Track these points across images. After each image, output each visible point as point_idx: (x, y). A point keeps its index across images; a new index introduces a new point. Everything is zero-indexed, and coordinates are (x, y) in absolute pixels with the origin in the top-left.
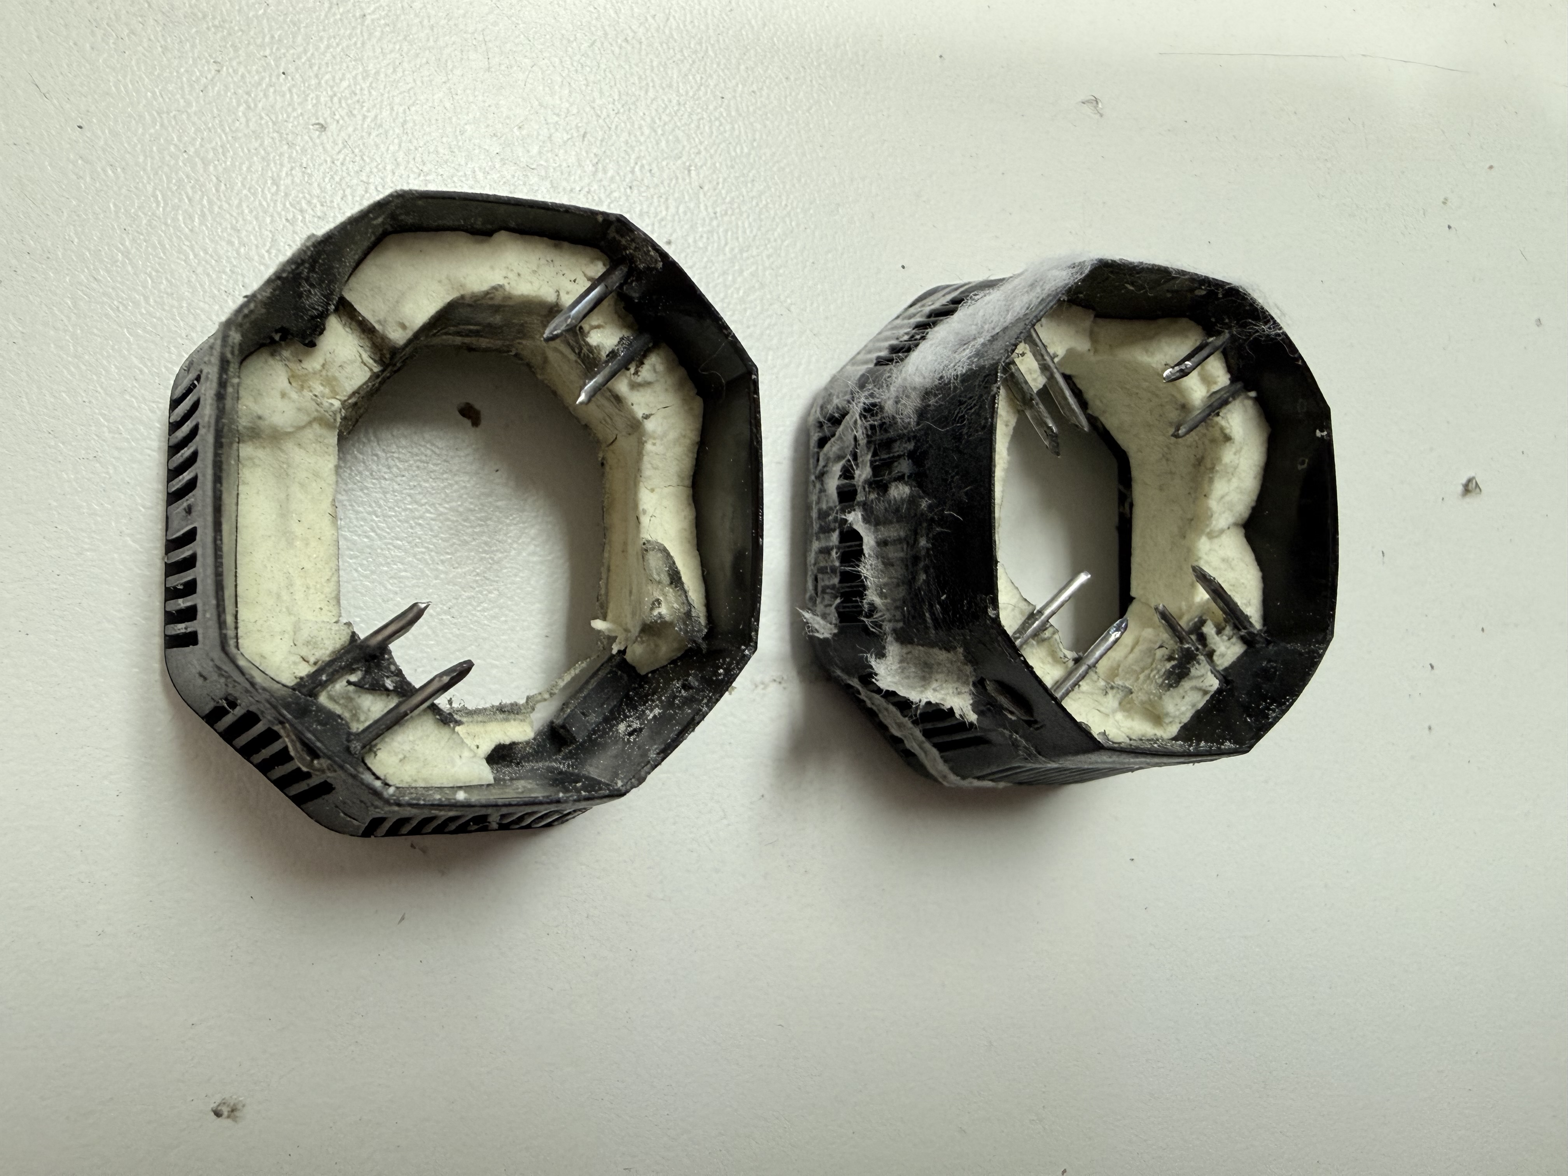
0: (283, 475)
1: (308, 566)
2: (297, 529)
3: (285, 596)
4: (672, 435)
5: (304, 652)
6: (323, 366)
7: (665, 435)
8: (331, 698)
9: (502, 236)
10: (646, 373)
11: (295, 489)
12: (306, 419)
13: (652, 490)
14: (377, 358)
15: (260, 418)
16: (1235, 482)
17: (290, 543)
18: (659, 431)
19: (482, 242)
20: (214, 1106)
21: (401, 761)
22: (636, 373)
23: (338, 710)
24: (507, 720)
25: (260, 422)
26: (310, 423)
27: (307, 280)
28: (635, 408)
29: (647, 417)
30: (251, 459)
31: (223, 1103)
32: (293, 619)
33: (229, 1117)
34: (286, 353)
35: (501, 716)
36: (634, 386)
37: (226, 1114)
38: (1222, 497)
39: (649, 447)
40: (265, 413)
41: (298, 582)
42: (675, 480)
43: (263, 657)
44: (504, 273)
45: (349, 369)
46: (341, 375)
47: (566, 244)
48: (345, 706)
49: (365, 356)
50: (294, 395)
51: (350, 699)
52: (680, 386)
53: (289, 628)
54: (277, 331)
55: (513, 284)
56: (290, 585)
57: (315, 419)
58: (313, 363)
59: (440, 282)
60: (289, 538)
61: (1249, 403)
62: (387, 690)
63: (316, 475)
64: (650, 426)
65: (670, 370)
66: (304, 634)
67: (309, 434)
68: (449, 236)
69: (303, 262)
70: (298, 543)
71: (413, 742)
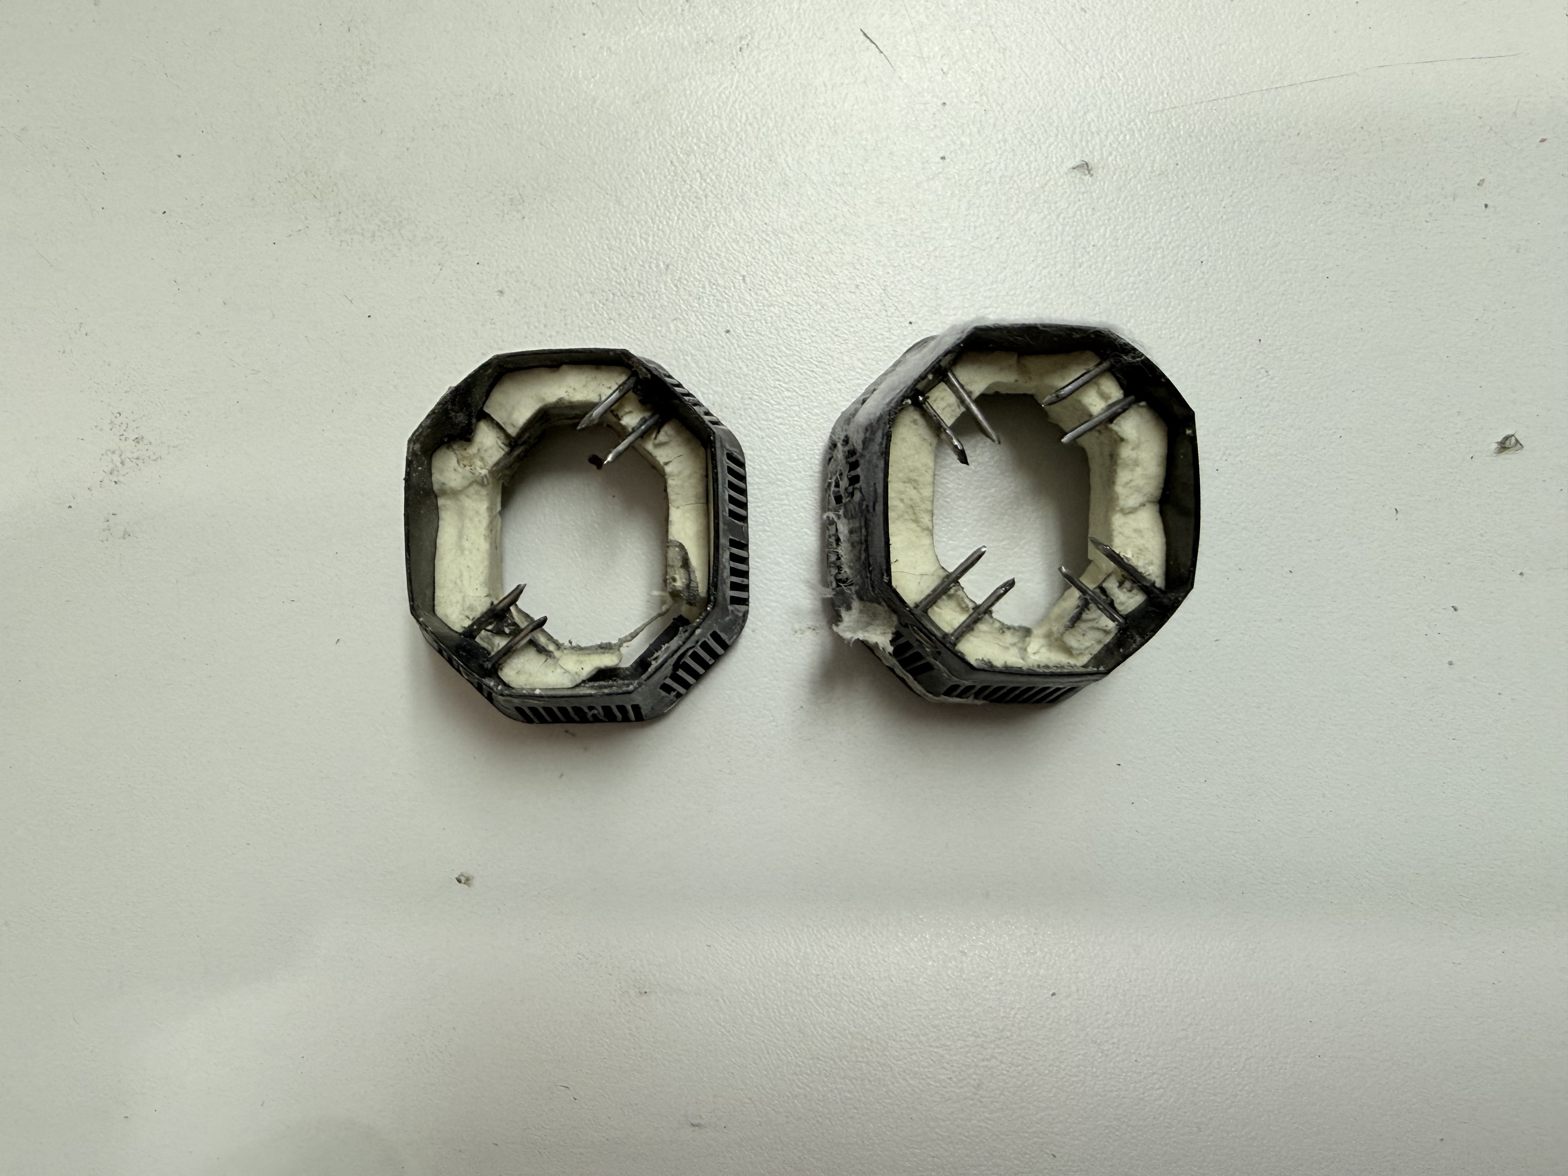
0: (461, 514)
1: (470, 564)
2: (467, 545)
3: (459, 582)
4: (687, 472)
5: (467, 613)
6: (479, 450)
7: (680, 473)
8: (481, 639)
9: (564, 367)
10: (662, 437)
11: (467, 521)
12: (467, 483)
13: (678, 508)
14: (507, 444)
15: (444, 484)
16: (1139, 471)
17: (462, 552)
18: (676, 471)
19: (554, 372)
20: (457, 876)
21: (517, 673)
22: (655, 438)
23: (485, 645)
24: (603, 653)
25: (444, 486)
26: (470, 485)
27: (452, 410)
28: (659, 458)
29: (666, 464)
30: (445, 506)
31: (462, 875)
32: (462, 594)
33: (465, 883)
34: (455, 447)
35: (600, 651)
36: (658, 446)
37: (463, 881)
38: (1127, 483)
39: (671, 482)
40: (446, 481)
41: (465, 574)
42: (693, 500)
43: (446, 616)
44: (565, 389)
45: (490, 452)
46: (486, 456)
47: (603, 367)
48: (488, 643)
49: (500, 442)
50: (460, 470)
51: (490, 639)
52: (688, 442)
53: (460, 600)
54: (446, 437)
55: (571, 395)
56: (461, 576)
57: (473, 482)
58: (473, 450)
59: (532, 397)
60: (462, 549)
61: (1144, 411)
62: (506, 634)
63: (477, 513)
64: (668, 469)
65: (679, 432)
66: (467, 604)
67: (472, 490)
68: (537, 371)
69: (446, 402)
70: (466, 552)
71: (523, 663)
